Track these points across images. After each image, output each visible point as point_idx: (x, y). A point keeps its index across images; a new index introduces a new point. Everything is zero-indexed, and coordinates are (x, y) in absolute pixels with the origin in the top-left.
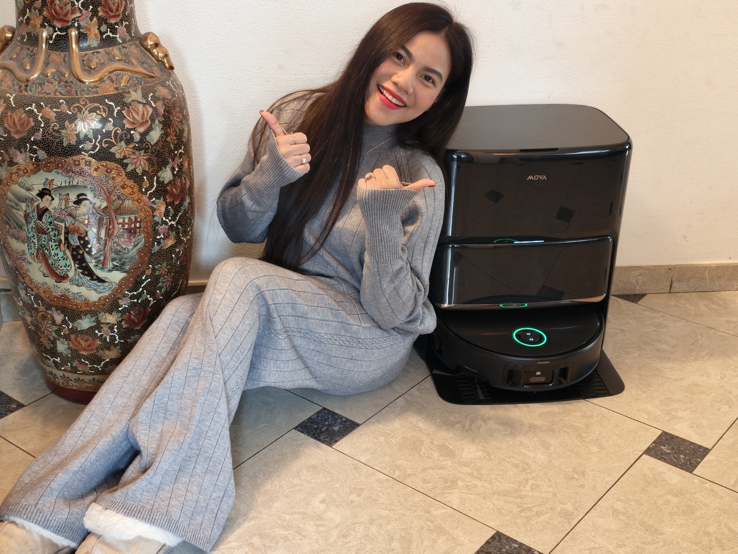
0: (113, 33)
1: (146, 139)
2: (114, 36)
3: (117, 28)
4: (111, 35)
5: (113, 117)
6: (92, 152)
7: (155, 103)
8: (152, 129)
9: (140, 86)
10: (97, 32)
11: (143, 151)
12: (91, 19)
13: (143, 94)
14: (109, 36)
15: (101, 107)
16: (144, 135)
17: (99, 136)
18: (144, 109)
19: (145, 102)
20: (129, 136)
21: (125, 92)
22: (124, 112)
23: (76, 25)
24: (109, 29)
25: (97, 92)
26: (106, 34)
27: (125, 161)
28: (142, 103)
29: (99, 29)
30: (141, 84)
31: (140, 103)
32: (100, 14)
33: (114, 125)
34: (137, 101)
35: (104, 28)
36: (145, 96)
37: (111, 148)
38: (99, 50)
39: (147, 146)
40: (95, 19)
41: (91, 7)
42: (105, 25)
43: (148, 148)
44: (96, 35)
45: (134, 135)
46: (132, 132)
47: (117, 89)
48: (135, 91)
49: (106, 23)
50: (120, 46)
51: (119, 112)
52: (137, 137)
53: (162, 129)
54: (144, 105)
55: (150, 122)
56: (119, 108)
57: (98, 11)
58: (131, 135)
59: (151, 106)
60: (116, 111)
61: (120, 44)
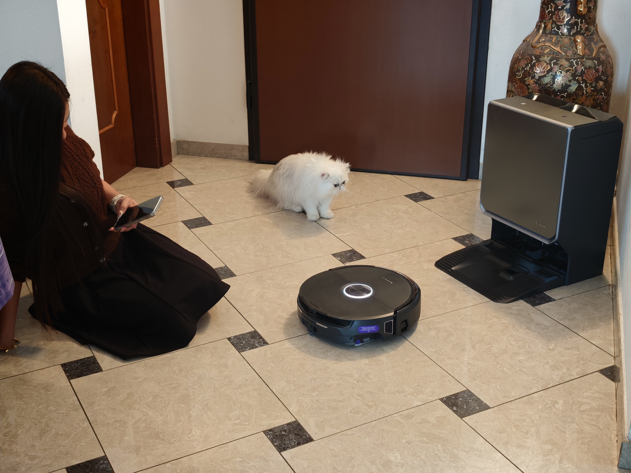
0: (557, 30)
1: (541, 80)
2: (558, 31)
3: (560, 28)
4: (556, 30)
5: (531, 64)
6: (519, 77)
7: (553, 65)
8: (546, 76)
9: (552, 56)
10: (550, 26)
11: (538, 85)
12: (550, 20)
13: (550, 59)
14: (555, 30)
15: (530, 58)
16: (540, 77)
17: (523, 71)
18: (546, 66)
19: (549, 63)
20: (533, 75)
21: (543, 56)
22: (536, 64)
23: (544, 21)
24: (556, 27)
25: (533, 52)
26: (554, 29)
27: (529, 86)
28: (547, 63)
29: (551, 25)
30: (553, 55)
31: (546, 62)
32: (554, 19)
33: (530, 68)
34: (545, 61)
35: (554, 26)
36: (551, 60)
37: (525, 78)
38: (548, 35)
39: (540, 83)
40: (551, 21)
41: (551, 14)
42: (554, 25)
43: (541, 85)
44: (549, 28)
45: (536, 76)
46: (535, 74)
47: (540, 53)
48: (548, 57)
49: (555, 24)
50: (559, 36)
51: (535, 63)
52: (537, 77)
53: (552, 78)
54: (547, 64)
55: (546, 73)
56: (535, 61)
57: (553, 17)
58: (535, 75)
59: (551, 66)
60: (533, 62)
61: (559, 35)
